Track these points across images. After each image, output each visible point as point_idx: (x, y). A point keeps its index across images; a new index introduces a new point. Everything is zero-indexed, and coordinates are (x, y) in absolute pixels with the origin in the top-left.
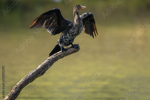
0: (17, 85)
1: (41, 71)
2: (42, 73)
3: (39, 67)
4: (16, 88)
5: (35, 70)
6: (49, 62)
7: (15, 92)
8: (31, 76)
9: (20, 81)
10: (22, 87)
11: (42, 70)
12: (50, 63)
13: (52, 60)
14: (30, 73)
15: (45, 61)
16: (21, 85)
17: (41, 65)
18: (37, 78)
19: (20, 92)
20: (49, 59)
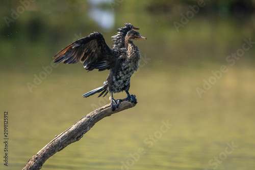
0: (38, 153)
1: (76, 134)
2: (77, 138)
3: (73, 127)
4: (37, 158)
5: (66, 133)
6: (88, 121)
7: (35, 165)
8: (59, 141)
9: (43, 148)
10: (45, 157)
11: (78, 133)
12: (90, 122)
13: (94, 117)
14: (59, 137)
15: (83, 120)
16: (44, 154)
17: (76, 125)
18: (69, 144)
19: (42, 165)
20: (89, 117)
